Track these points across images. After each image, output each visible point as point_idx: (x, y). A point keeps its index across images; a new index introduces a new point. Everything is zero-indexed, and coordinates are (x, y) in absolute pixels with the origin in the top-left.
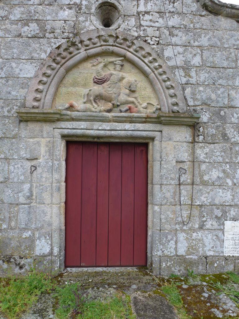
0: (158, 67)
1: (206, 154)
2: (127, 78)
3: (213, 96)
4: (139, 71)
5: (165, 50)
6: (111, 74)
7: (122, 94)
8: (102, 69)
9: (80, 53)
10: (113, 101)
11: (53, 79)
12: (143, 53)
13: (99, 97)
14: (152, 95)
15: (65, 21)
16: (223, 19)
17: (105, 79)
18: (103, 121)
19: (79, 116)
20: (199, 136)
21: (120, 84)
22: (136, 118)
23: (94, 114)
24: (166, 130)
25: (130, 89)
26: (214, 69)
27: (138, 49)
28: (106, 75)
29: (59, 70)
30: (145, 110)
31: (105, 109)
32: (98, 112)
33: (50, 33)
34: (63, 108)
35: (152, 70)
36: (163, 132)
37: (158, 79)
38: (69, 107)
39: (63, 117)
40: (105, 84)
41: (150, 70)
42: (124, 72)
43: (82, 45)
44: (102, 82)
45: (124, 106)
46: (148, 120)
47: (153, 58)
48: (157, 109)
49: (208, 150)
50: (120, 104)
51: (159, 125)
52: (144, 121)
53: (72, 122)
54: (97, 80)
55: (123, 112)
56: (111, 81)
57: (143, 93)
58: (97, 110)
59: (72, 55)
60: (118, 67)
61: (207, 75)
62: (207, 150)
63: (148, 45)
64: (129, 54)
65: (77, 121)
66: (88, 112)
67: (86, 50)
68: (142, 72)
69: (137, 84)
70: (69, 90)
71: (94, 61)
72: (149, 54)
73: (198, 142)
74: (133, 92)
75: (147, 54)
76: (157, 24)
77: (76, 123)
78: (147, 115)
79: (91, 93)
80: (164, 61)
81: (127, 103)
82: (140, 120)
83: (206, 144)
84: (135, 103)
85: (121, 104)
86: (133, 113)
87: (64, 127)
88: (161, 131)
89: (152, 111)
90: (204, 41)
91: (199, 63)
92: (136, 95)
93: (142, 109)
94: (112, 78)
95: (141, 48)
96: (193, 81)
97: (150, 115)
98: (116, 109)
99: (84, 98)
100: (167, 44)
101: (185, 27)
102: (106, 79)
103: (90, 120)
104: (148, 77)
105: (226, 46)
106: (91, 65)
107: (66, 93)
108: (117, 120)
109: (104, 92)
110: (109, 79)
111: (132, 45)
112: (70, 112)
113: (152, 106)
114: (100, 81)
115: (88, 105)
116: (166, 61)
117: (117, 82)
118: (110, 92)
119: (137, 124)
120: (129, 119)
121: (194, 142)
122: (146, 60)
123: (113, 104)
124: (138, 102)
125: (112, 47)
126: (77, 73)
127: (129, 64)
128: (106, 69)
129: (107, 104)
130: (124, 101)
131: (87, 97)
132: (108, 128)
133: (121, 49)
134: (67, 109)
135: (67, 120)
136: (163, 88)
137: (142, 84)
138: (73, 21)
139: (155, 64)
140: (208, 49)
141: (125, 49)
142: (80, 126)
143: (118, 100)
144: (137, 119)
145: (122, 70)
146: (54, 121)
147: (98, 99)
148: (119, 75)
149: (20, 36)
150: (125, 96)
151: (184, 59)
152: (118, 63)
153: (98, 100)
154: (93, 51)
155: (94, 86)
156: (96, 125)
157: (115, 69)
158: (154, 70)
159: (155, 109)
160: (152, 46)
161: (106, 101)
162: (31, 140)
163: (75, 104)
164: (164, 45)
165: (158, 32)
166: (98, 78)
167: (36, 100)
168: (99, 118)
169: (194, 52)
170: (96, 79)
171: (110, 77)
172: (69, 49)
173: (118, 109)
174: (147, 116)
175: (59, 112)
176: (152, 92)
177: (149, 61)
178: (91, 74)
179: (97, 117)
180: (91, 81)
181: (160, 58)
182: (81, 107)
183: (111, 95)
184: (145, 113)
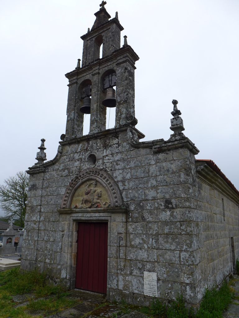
1: (133, 229)
2: (97, 190)
3: (136, 195)
5: (114, 173)
6: (91, 189)
11: (70, 195)
12: (103, 177)
14: (108, 198)
15: (76, 167)
16: (142, 150)
19: (79, 211)
20: (129, 218)
23: (84, 209)
24: (113, 216)
25: (98, 196)
26: (137, 179)
27: (101, 175)
28: (89, 190)
31: (88, 207)
33: (71, 173)
34: (73, 208)
37: (109, 189)
38: (75, 207)
40: (89, 194)
41: (106, 185)
42: (96, 188)
43: (80, 177)
45: (96, 204)
49: (134, 226)
51: (109, 213)
54: (86, 193)
55: (95, 208)
56: (91, 193)
57: (104, 197)
58: (85, 207)
59: (77, 182)
60: (94, 185)
61: (133, 183)
64: (97, 179)
67: (81, 180)
69: (102, 193)
70: (77, 198)
73: (129, 222)
74: (100, 197)
76: (111, 161)
77: (78, 214)
79: (84, 199)
80: (113, 179)
83: (133, 223)
84: (100, 203)
85: (94, 204)
86: (98, 208)
87: (73, 216)
88: (111, 217)
90: (132, 164)
91: (129, 177)
92: (101, 199)
93: (103, 205)
94: (91, 191)
96: (126, 187)
97: (106, 208)
101: (123, 158)
102: (89, 192)
103: (83, 212)
104: (105, 189)
106: (84, 186)
107: (75, 200)
109: (88, 198)
111: (99, 174)
112: (75, 209)
113: (108, 203)
115: (82, 205)
116: (115, 179)
117: (93, 193)
120: (97, 211)
121: (127, 222)
124: (102, 202)
125: (92, 176)
126: (79, 190)
130: (96, 202)
132: (89, 216)
135: (75, 213)
136: (111, 194)
138: (79, 166)
139: (108, 182)
140: (134, 169)
141: (96, 177)
143: (93, 202)
148: (94, 190)
149: (62, 176)
151: (122, 176)
153: (86, 202)
155: (85, 196)
158: (108, 185)
159: (108, 205)
160: (108, 172)
161: (89, 203)
162: (63, 222)
164: (114, 170)
165: (111, 164)
167: (64, 204)
169: (127, 172)
172: (76, 180)
173: (93, 206)
174: (104, 209)
175: (71, 210)
176: (108, 196)
177: (106, 181)
178: (84, 190)
179: (85, 211)
180: (84, 194)
181: (110, 179)
182: (80, 207)
183: (91, 199)
184: (104, 207)
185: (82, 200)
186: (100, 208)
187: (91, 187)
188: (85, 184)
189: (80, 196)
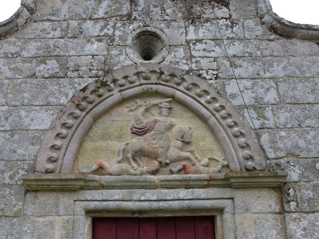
0: (219, 108)
1: (304, 229)
2: (178, 124)
4: (193, 115)
5: (227, 86)
6: (156, 121)
7: (171, 148)
8: (143, 115)
9: (112, 95)
10: (161, 158)
11: (75, 131)
12: (198, 91)
13: (140, 153)
14: (215, 147)
15: (93, 56)
17: (147, 128)
18: (147, 187)
19: (112, 182)
20: (289, 202)
21: (168, 134)
22: (194, 180)
23: (133, 178)
24: (240, 196)
25: (182, 140)
27: (191, 86)
28: (149, 123)
29: (84, 118)
30: (206, 168)
31: (149, 170)
32: (139, 175)
33: (73, 71)
34: (89, 171)
35: (211, 113)
36: (235, 199)
37: (220, 124)
38: (97, 169)
39: (88, 184)
40: (148, 134)
41: (209, 113)
42: (173, 117)
43: (115, 85)
44: (143, 133)
45: (176, 164)
46: (212, 182)
47: (212, 97)
48: (223, 167)
49: (306, 222)
51: (228, 189)
52: (206, 185)
53: (102, 191)
54: (136, 130)
55: (175, 174)
56: (155, 131)
57: (202, 144)
58: (137, 172)
59: (103, 98)
60: (165, 112)
61: (289, 115)
62: (304, 223)
63: (204, 80)
64: (179, 94)
65: (109, 189)
66: (125, 176)
67: (120, 91)
68: (198, 116)
69: (192, 132)
70: (98, 144)
71: (132, 105)
72: (206, 92)
73: (289, 212)
74: (188, 143)
75: (202, 92)
76: (213, 54)
77: (107, 192)
78: (210, 176)
79: (129, 147)
80: (227, 99)
81: (180, 160)
82: (200, 183)
83: (301, 214)
84: (191, 159)
85: (171, 162)
86: (189, 173)
88: (233, 199)
89: (216, 169)
90: (278, 70)
91: (275, 99)
92: (192, 148)
93: (202, 167)
94: (157, 126)
95: (195, 85)
96: (270, 123)
98: (164, 169)
99: (118, 155)
100: (229, 78)
102: (149, 128)
103: (128, 186)
104: (207, 123)
105: (308, 75)
106: (128, 109)
107: (93, 149)
108: (166, 185)
109: (147, 146)
110: (154, 128)
111: (182, 82)
112: (98, 176)
113: (216, 162)
114: (140, 131)
115: (125, 165)
116: (230, 100)
117: (164, 131)
118: (155, 146)
119: (196, 190)
120: (183, 183)
121: (283, 212)
122: (203, 100)
123: (160, 163)
124: (196, 158)
125: (155, 85)
126: (108, 121)
127: (179, 107)
128: (148, 114)
129: (151, 163)
130: (176, 157)
131: (123, 153)
133: (168, 88)
134: (94, 172)
135: (95, 188)
136: (229, 136)
137: (199, 132)
138: (104, 56)
139: (215, 104)
141: (173, 87)
142: (114, 196)
143: (166, 156)
144: (196, 183)
145: (171, 115)
146: (76, 190)
147: (139, 155)
148: (166, 122)
149: (34, 76)
150: (177, 151)
151: (254, 95)
152: (165, 106)
153: (138, 157)
154: (130, 92)
155: (133, 138)
156: (137, 194)
157: (160, 113)
158: (215, 112)
159: (220, 166)
160: (209, 81)
161: (149, 159)
163: (106, 164)
164: (225, 79)
165: (215, 63)
166: (137, 126)
167: (51, 160)
168: (141, 184)
169: (267, 86)
170: (135, 128)
171: (154, 125)
172: (98, 91)
173: (168, 168)
174: (210, 178)
175: (84, 177)
176: (214, 143)
177: (207, 101)
178: (128, 122)
179: (138, 182)
180: (128, 132)
181: (220, 97)
182: (115, 169)
183: (156, 149)
184: (207, 173)
185: (120, 151)
186: (196, 175)
187: (149, 114)
188: (130, 106)
189: (113, 139)
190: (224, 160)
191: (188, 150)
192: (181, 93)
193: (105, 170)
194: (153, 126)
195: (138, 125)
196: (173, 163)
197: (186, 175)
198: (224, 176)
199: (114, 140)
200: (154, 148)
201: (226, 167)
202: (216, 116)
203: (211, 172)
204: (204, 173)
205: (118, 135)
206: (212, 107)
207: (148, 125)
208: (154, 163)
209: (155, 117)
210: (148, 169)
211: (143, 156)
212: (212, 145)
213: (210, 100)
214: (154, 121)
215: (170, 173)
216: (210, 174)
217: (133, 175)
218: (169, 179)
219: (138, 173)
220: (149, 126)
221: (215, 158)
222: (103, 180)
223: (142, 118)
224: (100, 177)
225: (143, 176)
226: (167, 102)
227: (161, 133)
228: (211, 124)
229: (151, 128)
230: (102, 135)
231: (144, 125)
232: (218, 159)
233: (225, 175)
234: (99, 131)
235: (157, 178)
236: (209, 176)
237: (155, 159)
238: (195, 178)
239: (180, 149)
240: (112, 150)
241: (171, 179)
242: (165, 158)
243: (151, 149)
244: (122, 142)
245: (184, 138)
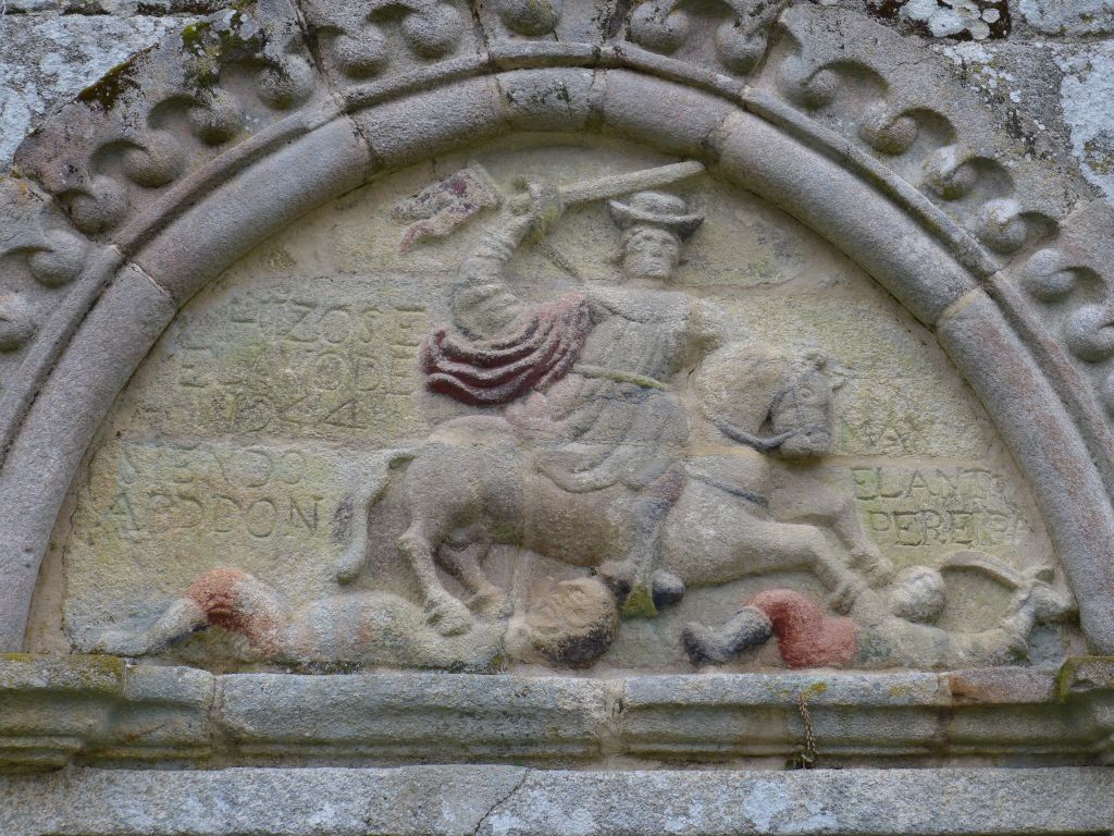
0: (1018, 231)
2: (739, 337)
4: (842, 277)
5: (1069, 82)
6: (593, 312)
7: (693, 493)
8: (507, 269)
9: (301, 132)
10: (621, 555)
11: (47, 372)
12: (878, 112)
13: (482, 526)
14: (986, 490)
17: (535, 357)
18: (533, 751)
19: (300, 712)
21: (673, 397)
22: (844, 711)
23: (441, 687)
25: (768, 441)
27: (827, 80)
28: (544, 326)
29: (106, 284)
30: (927, 631)
31: (544, 638)
32: (479, 671)
34: (142, 640)
35: (964, 265)
37: (1026, 336)
38: (199, 628)
39: (136, 725)
40: (536, 399)
41: (951, 266)
42: (704, 290)
43: (316, 63)
44: (506, 389)
45: (722, 597)
46: (964, 727)
47: (969, 153)
48: (1040, 623)
50: (687, 586)
51: (1073, 774)
52: (926, 744)
53: (229, 772)
54: (456, 367)
55: (718, 664)
56: (586, 376)
57: (896, 469)
58: (465, 650)
59: (233, 151)
60: (651, 249)
63: (915, 40)
64: (745, 134)
65: (277, 760)
66: (383, 674)
67: (353, 107)
68: (875, 283)
69: (835, 389)
70: (203, 462)
71: (436, 206)
72: (934, 125)
74: (805, 463)
75: (906, 122)
77: (263, 781)
78: (955, 682)
79: (411, 484)
80: (1073, 172)
81: (754, 575)
82: (884, 729)
84: (826, 569)
85: (693, 585)
86: (810, 664)
89: (993, 639)
92: (832, 493)
93: (899, 626)
94: (598, 341)
95: (857, 73)
97: (976, 680)
98: (645, 631)
99: (340, 536)
100: (1083, 28)
102: (547, 357)
103: (403, 743)
104: (933, 328)
106: (404, 231)
107: (166, 494)
108: (661, 738)
109: (529, 478)
110: (576, 357)
111: (767, 54)
112: (204, 675)
113: (997, 595)
114: (485, 375)
115: (382, 605)
116: (1094, 178)
117: (647, 379)
118: (586, 478)
119: (861, 776)
120: (776, 729)
122: (907, 178)
123: (621, 589)
124: (858, 563)
125: (587, 74)
126: (271, 309)
127: (748, 218)
128: (536, 267)
129: (556, 588)
130: (725, 554)
131: (370, 522)
133: (674, 91)
134: (178, 647)
135: (180, 755)
136: (1081, 421)
137: (883, 394)
139: (989, 205)
141: (707, 88)
142: (306, 811)
143: (660, 546)
144: (860, 728)
145: (689, 274)
146: (54, 769)
147: (477, 539)
148: (659, 320)
150: (728, 511)
152: (650, 216)
153: (475, 550)
154: (416, 116)
155: (436, 422)
156: (464, 795)
157: (619, 262)
158: (988, 260)
159: (1020, 621)
160: (948, 52)
161: (545, 562)
163: (255, 592)
164: (1060, 35)
166: (467, 347)
168: (489, 729)
170: (454, 355)
171: (582, 336)
173: (671, 629)
174: (956, 695)
176: (979, 464)
177: (936, 182)
178: (407, 313)
179: (471, 714)
180: (405, 382)
181: (1028, 157)
182: (318, 628)
183: (592, 499)
184: (930, 662)
185: (349, 508)
186: (859, 674)
187: (549, 264)
188: (418, 209)
189: (307, 430)
190: (1048, 577)
191: (805, 510)
192: (761, 128)
193: (248, 634)
194: (574, 345)
195: (474, 338)
196: (704, 593)
197: (791, 674)
198: (1048, 683)
199: (311, 436)
200: (580, 492)
201: (1059, 629)
202: (999, 285)
203: (961, 654)
204: (913, 666)
205: (336, 404)
206: (970, 223)
207: (537, 336)
208: (577, 588)
209: (588, 284)
210: (539, 628)
211: (502, 542)
212: (966, 480)
213: (957, 177)
214: (582, 314)
215: (686, 657)
216: (954, 668)
217: (436, 668)
218: (678, 698)
219: (470, 657)
220: (546, 345)
221: (988, 566)
222: (234, 698)
223: (497, 292)
224: (220, 678)
225: (502, 677)
226: (665, 188)
227: (628, 395)
228: (958, 334)
229: (556, 356)
230: (230, 398)
231: (516, 336)
232: (1004, 574)
233: (1057, 681)
234: (209, 376)
235: (599, 692)
236: (946, 683)
237: (582, 565)
238: (852, 692)
239: (750, 499)
240: (294, 501)
241: (696, 699)
242: (649, 556)
243: (561, 494)
244: (362, 445)
245: (778, 427)
